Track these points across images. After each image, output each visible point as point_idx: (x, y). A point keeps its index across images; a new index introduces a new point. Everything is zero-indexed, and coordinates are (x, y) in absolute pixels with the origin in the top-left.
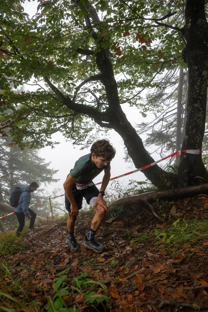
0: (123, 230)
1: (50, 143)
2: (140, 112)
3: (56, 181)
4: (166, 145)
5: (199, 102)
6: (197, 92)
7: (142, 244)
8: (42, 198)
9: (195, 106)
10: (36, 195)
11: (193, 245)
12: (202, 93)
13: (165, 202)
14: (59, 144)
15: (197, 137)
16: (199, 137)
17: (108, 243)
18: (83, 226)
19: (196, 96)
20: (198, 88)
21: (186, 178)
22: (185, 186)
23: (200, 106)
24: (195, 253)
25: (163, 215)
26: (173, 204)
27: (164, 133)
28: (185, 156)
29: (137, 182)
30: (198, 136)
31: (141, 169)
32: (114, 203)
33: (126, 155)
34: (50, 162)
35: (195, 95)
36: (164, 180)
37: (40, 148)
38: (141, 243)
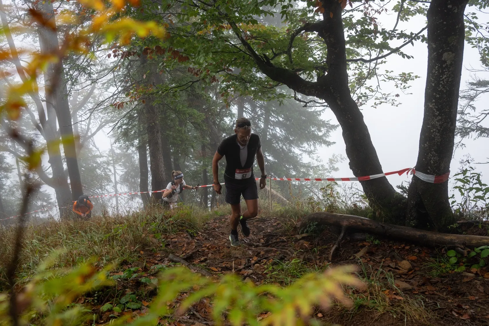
5: (434, 102)
8: (303, 166)
9: (429, 105)
12: (440, 88)
16: (434, 156)
20: (434, 78)
21: (415, 214)
22: (410, 225)
30: (431, 154)
31: (358, 179)
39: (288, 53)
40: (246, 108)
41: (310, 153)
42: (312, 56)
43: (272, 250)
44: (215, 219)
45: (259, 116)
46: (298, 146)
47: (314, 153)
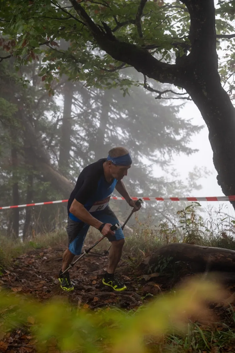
39: (137, 22)
40: (76, 100)
41: (163, 164)
42: (169, 29)
43: (110, 295)
44: (30, 253)
45: (93, 110)
46: (147, 154)
47: (169, 164)
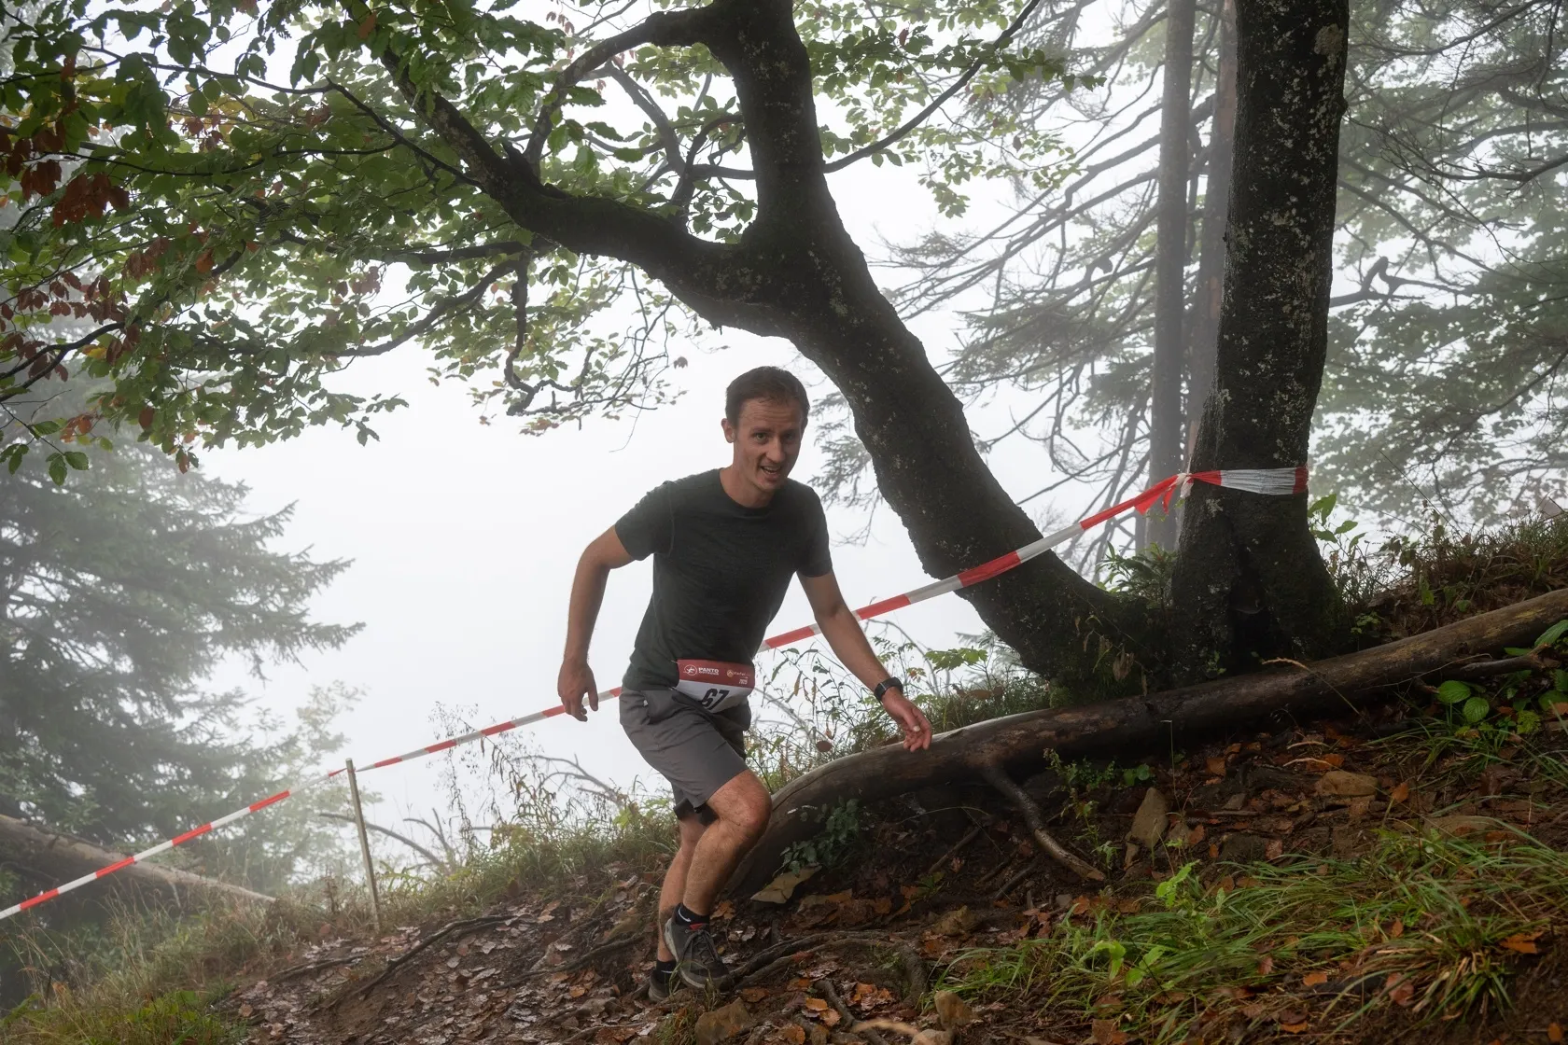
0: (874, 939)
1: (340, 407)
2: (922, 182)
3: (331, 635)
4: (1085, 384)
5: (1294, 205)
6: (1282, 145)
7: (995, 1006)
8: (229, 757)
9: (1269, 222)
10: (189, 741)
11: (1253, 992)
12: (1312, 152)
13: (1102, 771)
14: (399, 408)
15: (1281, 399)
16: (1294, 396)
17: (804, 1012)
18: (608, 934)
19: (1275, 169)
20: (1289, 122)
21: (1221, 631)
22: (1214, 677)
23: (1300, 225)
24: (1266, 1024)
25: (1099, 849)
26: (1147, 784)
27: (1078, 309)
28: (1213, 506)
29: (931, 655)
30: (1285, 391)
31: (956, 581)
32: (798, 788)
33: (829, 456)
34: (288, 510)
35: (1270, 164)
36: (1094, 644)
37: (273, 439)
38: (990, 1001)
